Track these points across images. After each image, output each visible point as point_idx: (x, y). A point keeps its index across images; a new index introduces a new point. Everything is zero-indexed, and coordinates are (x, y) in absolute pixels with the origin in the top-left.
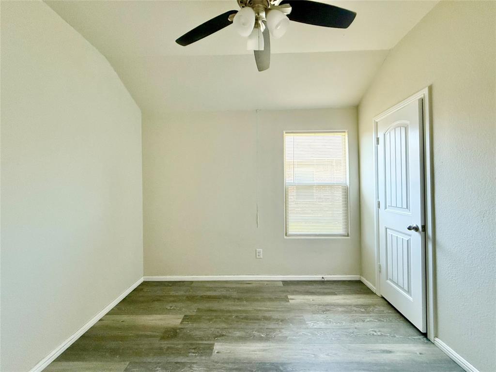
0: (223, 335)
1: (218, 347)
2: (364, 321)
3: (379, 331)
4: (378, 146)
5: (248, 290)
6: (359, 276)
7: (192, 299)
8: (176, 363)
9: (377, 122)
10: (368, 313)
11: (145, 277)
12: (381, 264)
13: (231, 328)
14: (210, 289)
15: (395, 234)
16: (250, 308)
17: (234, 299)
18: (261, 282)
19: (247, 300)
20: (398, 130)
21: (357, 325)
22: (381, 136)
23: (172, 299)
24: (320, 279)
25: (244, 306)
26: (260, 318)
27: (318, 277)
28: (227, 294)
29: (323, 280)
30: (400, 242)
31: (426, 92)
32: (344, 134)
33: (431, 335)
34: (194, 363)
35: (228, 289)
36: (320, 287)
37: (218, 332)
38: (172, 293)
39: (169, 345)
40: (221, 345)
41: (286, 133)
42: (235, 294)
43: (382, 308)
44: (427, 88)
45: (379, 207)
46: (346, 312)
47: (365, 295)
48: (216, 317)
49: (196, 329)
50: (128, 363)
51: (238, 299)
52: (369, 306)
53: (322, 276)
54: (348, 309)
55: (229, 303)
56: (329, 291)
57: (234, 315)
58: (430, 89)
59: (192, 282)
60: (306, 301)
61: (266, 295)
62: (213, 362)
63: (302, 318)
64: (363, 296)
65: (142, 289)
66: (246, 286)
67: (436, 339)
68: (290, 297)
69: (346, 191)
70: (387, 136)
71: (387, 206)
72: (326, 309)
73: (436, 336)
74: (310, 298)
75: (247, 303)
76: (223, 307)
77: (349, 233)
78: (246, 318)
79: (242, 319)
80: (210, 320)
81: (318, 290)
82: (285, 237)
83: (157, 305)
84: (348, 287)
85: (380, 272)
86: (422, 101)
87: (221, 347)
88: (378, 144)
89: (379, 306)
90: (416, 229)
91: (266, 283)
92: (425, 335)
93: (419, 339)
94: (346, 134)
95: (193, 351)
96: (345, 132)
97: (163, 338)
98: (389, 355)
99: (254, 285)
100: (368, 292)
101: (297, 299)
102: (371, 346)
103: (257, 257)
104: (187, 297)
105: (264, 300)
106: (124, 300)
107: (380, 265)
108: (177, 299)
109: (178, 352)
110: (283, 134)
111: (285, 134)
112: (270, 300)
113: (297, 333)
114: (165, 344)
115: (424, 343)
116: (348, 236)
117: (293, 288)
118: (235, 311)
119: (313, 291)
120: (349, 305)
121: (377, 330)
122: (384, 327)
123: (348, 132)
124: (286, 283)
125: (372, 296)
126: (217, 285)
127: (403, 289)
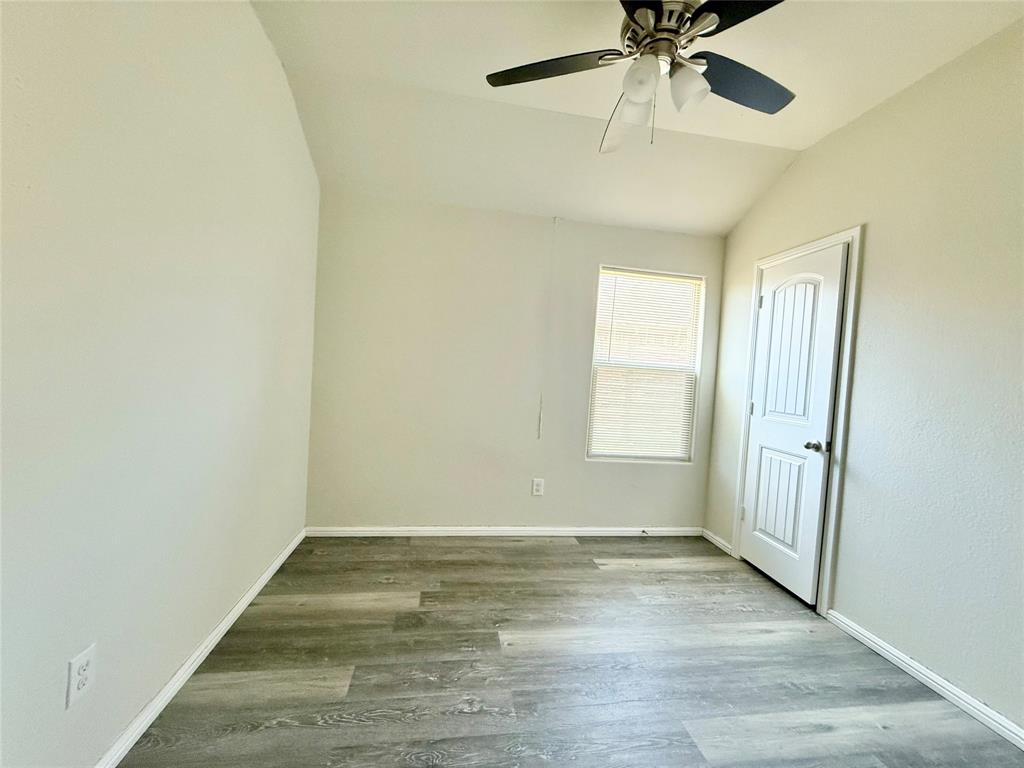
0: (507, 620)
1: (505, 636)
2: (724, 593)
3: (750, 606)
4: (761, 310)
5: (522, 552)
6: (700, 529)
7: (422, 566)
8: (444, 662)
9: (762, 270)
10: (727, 582)
11: (308, 528)
12: (745, 506)
13: (516, 609)
14: (449, 550)
15: (777, 457)
16: (536, 578)
17: (503, 565)
18: (539, 539)
19: (526, 566)
20: (801, 288)
21: (715, 598)
22: (767, 294)
23: (382, 567)
24: (640, 534)
25: (523, 575)
26: (558, 593)
27: (634, 531)
28: (486, 557)
29: (645, 535)
30: (785, 469)
31: (856, 232)
32: (698, 282)
33: (823, 608)
34: (475, 661)
35: (484, 550)
36: (641, 545)
37: (496, 616)
38: (377, 557)
39: (417, 638)
40: (512, 634)
41: (604, 268)
42: (500, 558)
43: (745, 576)
44: (859, 228)
45: (752, 413)
46: (693, 581)
47: (716, 558)
48: (483, 593)
49: (456, 612)
50: (353, 667)
51: (509, 565)
52: (726, 572)
53: (643, 529)
54: (696, 577)
55: (494, 571)
56: (657, 551)
57: (513, 591)
58: (864, 229)
59: (408, 538)
60: (626, 568)
61: (555, 560)
62: (507, 657)
63: (627, 591)
64: (711, 558)
65: (311, 552)
66: (512, 544)
67: (831, 611)
68: (597, 561)
69: (694, 383)
70: (780, 297)
71: (767, 411)
72: (662, 577)
73: (831, 607)
74: (632, 562)
75: (527, 572)
76: (488, 579)
77: (692, 456)
78: (535, 594)
79: (529, 595)
80: (473, 598)
81: (640, 551)
82: (586, 459)
83: (355, 576)
84: (687, 546)
85: (743, 519)
86: (848, 246)
87: (510, 637)
88: (761, 307)
89: (740, 571)
90: (817, 448)
91: (548, 540)
92: (813, 608)
93: (805, 614)
94: (703, 283)
95: (466, 644)
96: (701, 279)
97: (397, 628)
98: (771, 636)
99: (530, 543)
100: (720, 553)
101: (612, 565)
102: (743, 626)
103: (535, 493)
104: (411, 563)
105: (555, 566)
106: (282, 570)
107: (744, 509)
108: (393, 567)
109: (438, 647)
110: (598, 271)
111: (601, 271)
112: (566, 566)
113: (629, 612)
114: (407, 636)
115: (812, 619)
116: (689, 460)
117: (597, 547)
118: (511, 584)
119: (633, 551)
120: (696, 572)
121: (746, 605)
122: (754, 600)
123: (707, 280)
124: (581, 539)
125: (726, 558)
126: (458, 543)
127: (783, 542)
